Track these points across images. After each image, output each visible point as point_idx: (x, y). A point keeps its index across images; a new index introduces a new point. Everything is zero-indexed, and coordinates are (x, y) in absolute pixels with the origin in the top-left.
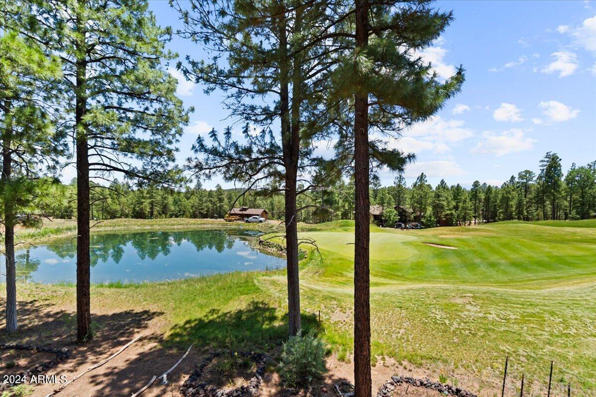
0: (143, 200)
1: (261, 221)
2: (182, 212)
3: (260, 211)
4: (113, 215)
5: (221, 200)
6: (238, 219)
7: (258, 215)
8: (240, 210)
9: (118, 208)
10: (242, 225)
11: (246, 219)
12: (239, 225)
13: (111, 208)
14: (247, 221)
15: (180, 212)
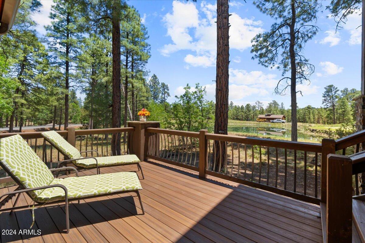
1: (283, 122)
6: (266, 121)
7: (280, 118)
8: (266, 116)
10: (270, 124)
14: (272, 122)
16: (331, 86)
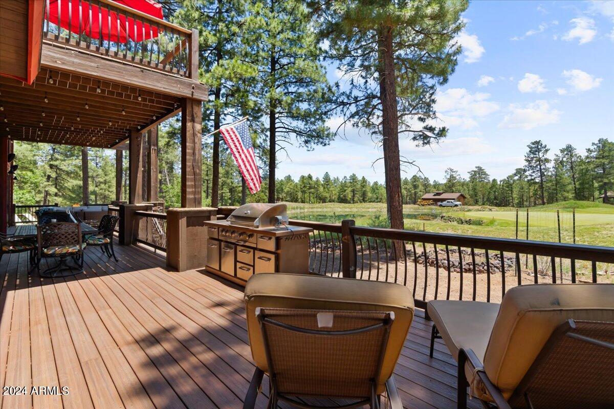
0: (346, 188)
1: (456, 206)
2: (379, 200)
3: (456, 195)
4: (323, 200)
5: (415, 187)
6: (432, 204)
7: (454, 199)
8: (435, 195)
9: (327, 195)
10: (436, 209)
11: (439, 203)
12: (432, 209)
13: (322, 196)
14: (441, 206)
15: (377, 198)
16: (537, 143)
